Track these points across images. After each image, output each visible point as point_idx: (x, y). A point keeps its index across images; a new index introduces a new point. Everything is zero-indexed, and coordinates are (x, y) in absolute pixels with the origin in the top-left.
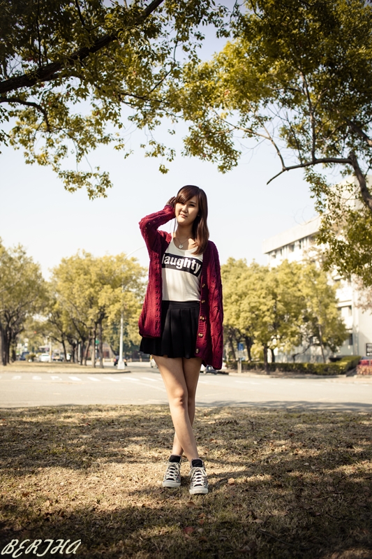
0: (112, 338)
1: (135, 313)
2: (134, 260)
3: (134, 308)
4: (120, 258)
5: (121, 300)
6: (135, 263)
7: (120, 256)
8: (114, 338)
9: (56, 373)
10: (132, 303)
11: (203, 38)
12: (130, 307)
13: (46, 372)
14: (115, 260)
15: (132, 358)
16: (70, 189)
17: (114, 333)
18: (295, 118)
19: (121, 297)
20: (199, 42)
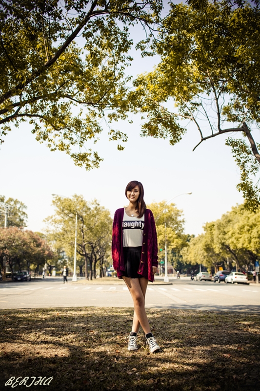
0: (172, 260)
1: (173, 242)
2: (173, 205)
3: (172, 239)
4: (162, 204)
5: (163, 234)
6: (174, 207)
7: (162, 203)
8: (174, 259)
9: (120, 285)
10: (170, 235)
11: (133, 59)
12: (169, 238)
13: (113, 285)
14: (159, 206)
15: (187, 274)
16: (78, 164)
17: (173, 256)
18: (231, 100)
19: (163, 231)
20: (130, 62)
